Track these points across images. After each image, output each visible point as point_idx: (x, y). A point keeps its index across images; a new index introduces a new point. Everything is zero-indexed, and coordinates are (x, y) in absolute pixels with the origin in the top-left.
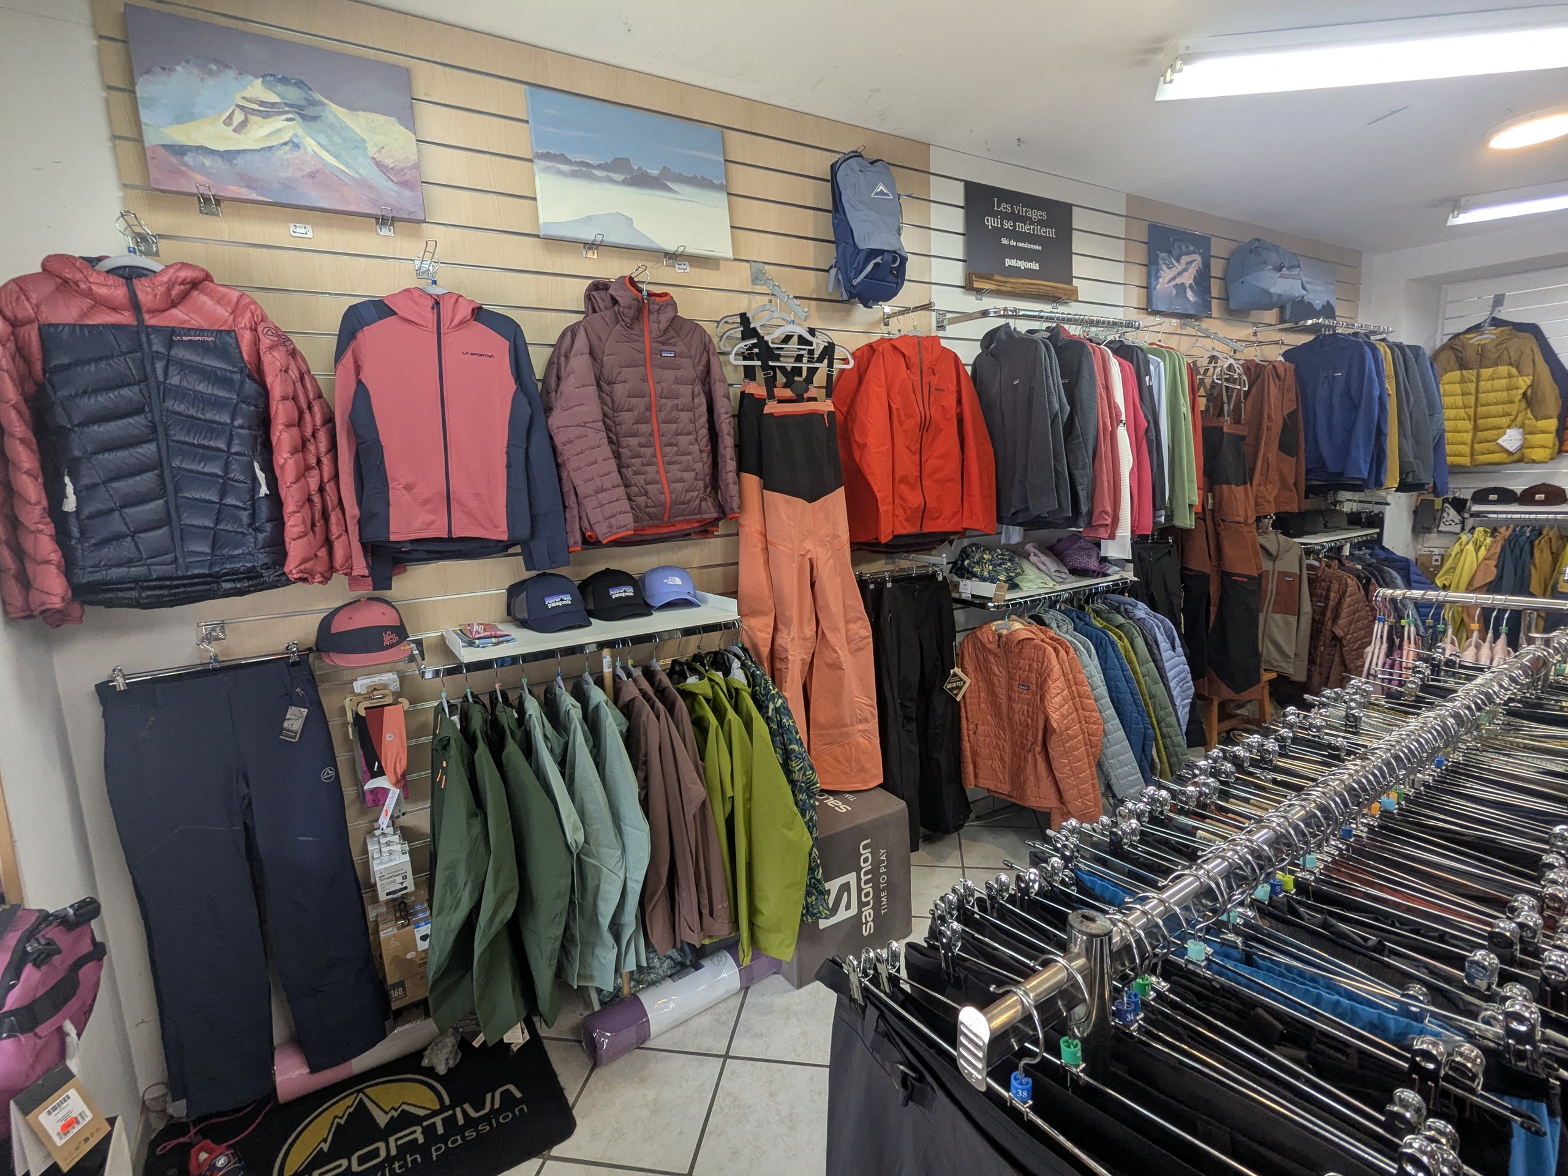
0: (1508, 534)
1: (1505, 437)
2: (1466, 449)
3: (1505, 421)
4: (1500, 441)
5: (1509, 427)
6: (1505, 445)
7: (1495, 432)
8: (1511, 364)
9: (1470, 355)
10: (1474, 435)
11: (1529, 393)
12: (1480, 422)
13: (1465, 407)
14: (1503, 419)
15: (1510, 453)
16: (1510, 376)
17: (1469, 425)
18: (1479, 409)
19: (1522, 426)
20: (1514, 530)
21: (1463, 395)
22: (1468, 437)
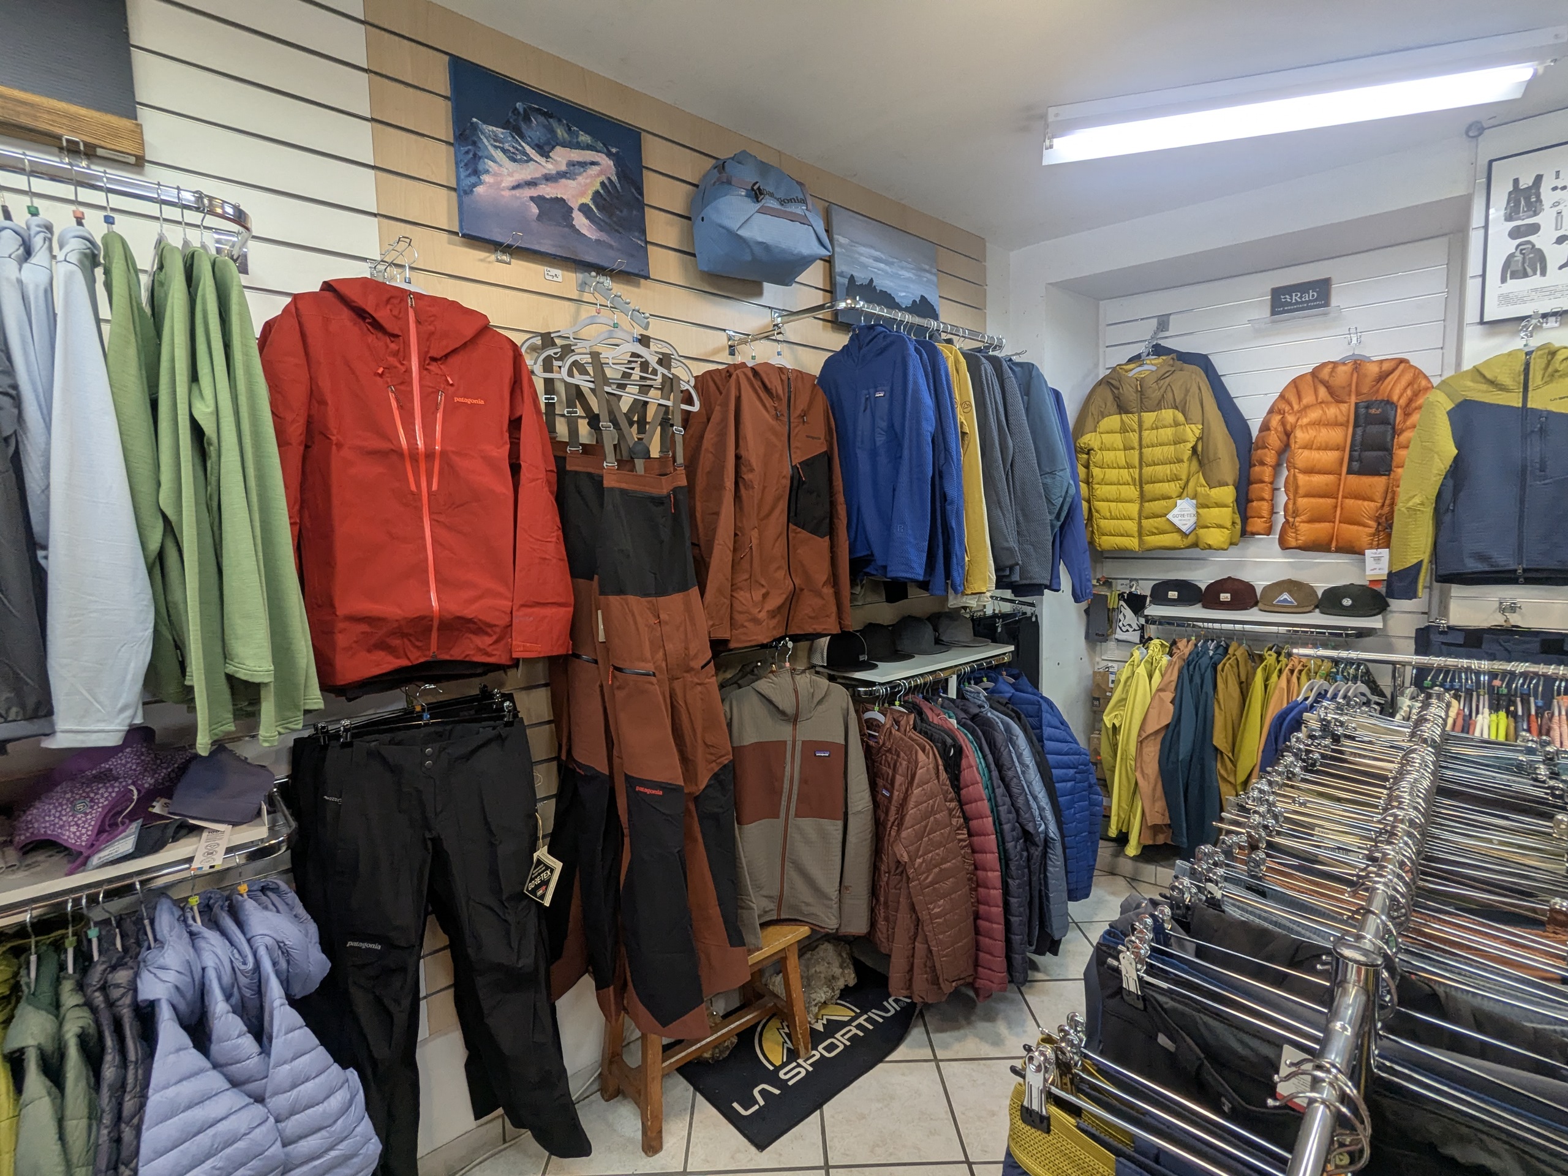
0: (1187, 651)
1: (1175, 511)
2: (1131, 526)
3: (1172, 488)
4: (1170, 516)
5: (1180, 496)
6: (1176, 521)
7: (1163, 503)
8: (1176, 408)
9: (1129, 393)
10: (1141, 506)
11: (1199, 448)
12: (1147, 488)
13: (1129, 466)
14: (1172, 484)
15: (1184, 535)
16: (1176, 424)
17: (1132, 492)
18: (1145, 470)
19: (1195, 497)
20: (1196, 645)
21: (1125, 449)
22: (1133, 509)
